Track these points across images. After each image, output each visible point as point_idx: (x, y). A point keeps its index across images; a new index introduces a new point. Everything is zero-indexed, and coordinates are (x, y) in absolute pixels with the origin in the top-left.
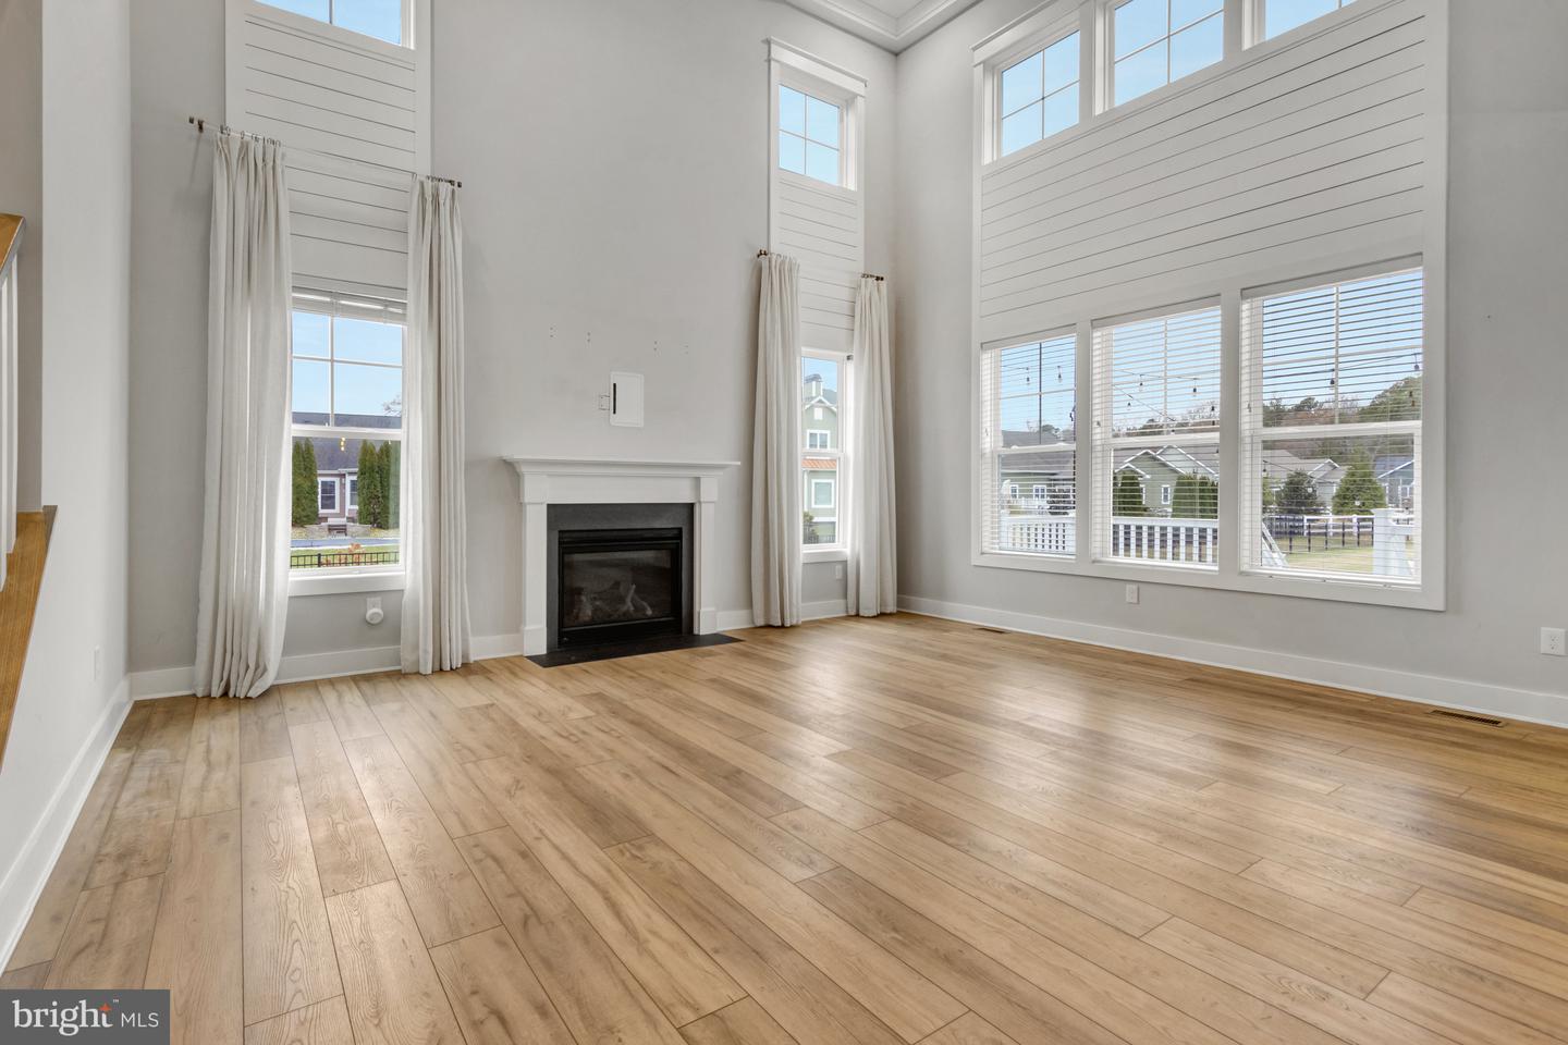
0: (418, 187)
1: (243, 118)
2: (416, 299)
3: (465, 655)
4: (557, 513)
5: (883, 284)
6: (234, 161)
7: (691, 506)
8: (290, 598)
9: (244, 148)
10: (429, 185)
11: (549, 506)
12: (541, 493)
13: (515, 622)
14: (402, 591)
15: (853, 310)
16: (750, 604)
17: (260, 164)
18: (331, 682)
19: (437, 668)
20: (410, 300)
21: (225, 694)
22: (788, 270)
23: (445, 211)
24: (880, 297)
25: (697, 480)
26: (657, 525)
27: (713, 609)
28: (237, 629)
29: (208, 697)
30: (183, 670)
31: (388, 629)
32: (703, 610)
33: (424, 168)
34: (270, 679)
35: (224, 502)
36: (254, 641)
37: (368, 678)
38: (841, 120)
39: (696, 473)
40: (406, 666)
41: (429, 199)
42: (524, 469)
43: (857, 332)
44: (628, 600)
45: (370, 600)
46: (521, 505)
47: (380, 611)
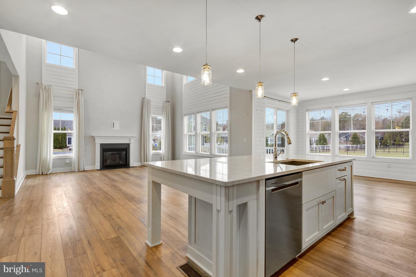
0: (75, 91)
1: (45, 82)
2: (75, 110)
3: (84, 169)
4: (102, 145)
5: (169, 103)
6: (43, 89)
7: (129, 144)
8: (53, 159)
9: (45, 87)
10: (77, 91)
11: (100, 144)
12: (99, 142)
13: (94, 164)
14: (72, 158)
15: (163, 108)
16: (141, 161)
17: (48, 89)
18: (60, 173)
19: (78, 171)
20: (74, 110)
21: (42, 174)
22: (149, 102)
23: (80, 95)
24: (169, 105)
25: (130, 139)
26: (122, 147)
27: (133, 162)
28: (44, 164)
29: (39, 174)
30: (35, 170)
31: (70, 164)
32: (131, 162)
33: (77, 88)
34: (50, 172)
35: (42, 144)
36: (47, 165)
37: (66, 172)
38: (162, 73)
39: (130, 138)
40: (73, 170)
41: (77, 93)
42: (95, 138)
43: (164, 112)
44: (117, 161)
45: (67, 160)
46: (95, 144)
47: (68, 161)
